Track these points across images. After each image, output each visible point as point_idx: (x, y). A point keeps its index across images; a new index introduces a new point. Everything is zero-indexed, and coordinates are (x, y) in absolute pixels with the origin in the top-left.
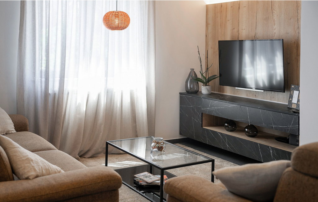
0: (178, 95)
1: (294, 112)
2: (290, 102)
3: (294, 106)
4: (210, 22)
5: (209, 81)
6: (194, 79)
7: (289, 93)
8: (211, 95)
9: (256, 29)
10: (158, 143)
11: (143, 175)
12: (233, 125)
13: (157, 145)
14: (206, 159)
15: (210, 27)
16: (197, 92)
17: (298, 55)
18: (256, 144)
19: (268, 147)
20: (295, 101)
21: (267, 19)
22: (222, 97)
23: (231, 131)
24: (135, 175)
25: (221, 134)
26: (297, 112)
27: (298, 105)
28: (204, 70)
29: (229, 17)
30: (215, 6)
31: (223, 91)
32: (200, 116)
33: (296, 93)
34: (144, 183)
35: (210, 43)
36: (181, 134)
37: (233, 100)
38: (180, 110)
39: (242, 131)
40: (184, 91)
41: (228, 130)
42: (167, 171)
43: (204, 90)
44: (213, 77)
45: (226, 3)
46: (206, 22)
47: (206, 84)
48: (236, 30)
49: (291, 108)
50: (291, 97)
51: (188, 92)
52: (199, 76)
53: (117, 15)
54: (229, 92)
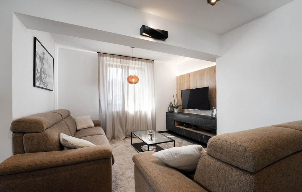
0: (166, 113)
1: (214, 119)
2: (212, 115)
3: (214, 116)
4: (178, 83)
5: (178, 107)
6: (172, 106)
7: (212, 111)
8: (179, 113)
9: (197, 84)
10: (150, 132)
12: (188, 125)
13: (150, 133)
14: (171, 140)
15: (178, 87)
16: (173, 112)
17: (216, 93)
18: (197, 133)
19: (202, 134)
20: (214, 114)
21: (201, 79)
22: (184, 114)
23: (187, 128)
24: (142, 146)
25: (182, 129)
26: (215, 119)
27: (216, 116)
28: (176, 102)
29: (186, 80)
30: (180, 76)
31: (184, 111)
32: (174, 121)
33: (215, 110)
35: (178, 92)
36: (167, 129)
37: (188, 114)
39: (191, 128)
40: (168, 112)
42: (157, 144)
43: (176, 111)
44: (180, 106)
45: (184, 75)
47: (176, 108)
48: (188, 85)
49: (213, 117)
50: (213, 112)
51: (169, 112)
52: (174, 105)
53: (133, 77)
54: (186, 111)
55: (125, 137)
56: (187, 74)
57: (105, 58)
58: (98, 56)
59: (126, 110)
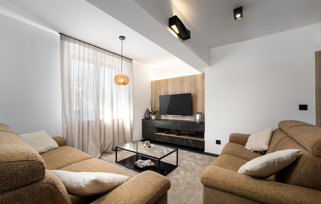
0: (141, 120)
2: (195, 119)
3: (197, 121)
4: (154, 88)
6: (148, 112)
8: (156, 119)
9: (176, 90)
11: (139, 162)
12: (168, 131)
15: (153, 91)
16: (149, 118)
18: (183, 138)
19: (189, 139)
20: (198, 118)
21: (181, 86)
24: (135, 163)
25: (165, 135)
27: (200, 120)
28: (153, 109)
29: (163, 85)
30: (156, 81)
31: (160, 117)
32: (153, 129)
33: (198, 115)
34: (142, 167)
35: (154, 98)
36: (143, 137)
38: (142, 127)
40: (144, 118)
41: (166, 134)
43: (153, 117)
44: (157, 111)
45: (161, 80)
46: (152, 88)
47: (154, 114)
48: (166, 91)
50: (196, 117)
51: (146, 119)
52: (151, 111)
53: (122, 77)
54: (163, 117)
55: (100, 154)
56: (165, 79)
57: (72, 44)
58: (61, 39)
59: (101, 118)
